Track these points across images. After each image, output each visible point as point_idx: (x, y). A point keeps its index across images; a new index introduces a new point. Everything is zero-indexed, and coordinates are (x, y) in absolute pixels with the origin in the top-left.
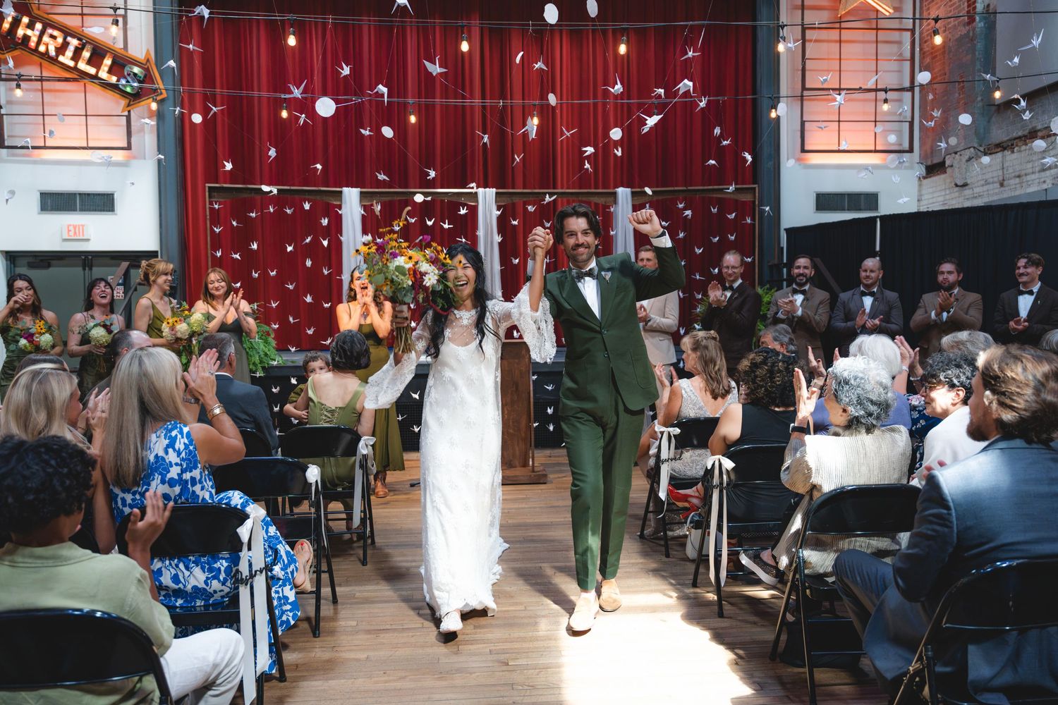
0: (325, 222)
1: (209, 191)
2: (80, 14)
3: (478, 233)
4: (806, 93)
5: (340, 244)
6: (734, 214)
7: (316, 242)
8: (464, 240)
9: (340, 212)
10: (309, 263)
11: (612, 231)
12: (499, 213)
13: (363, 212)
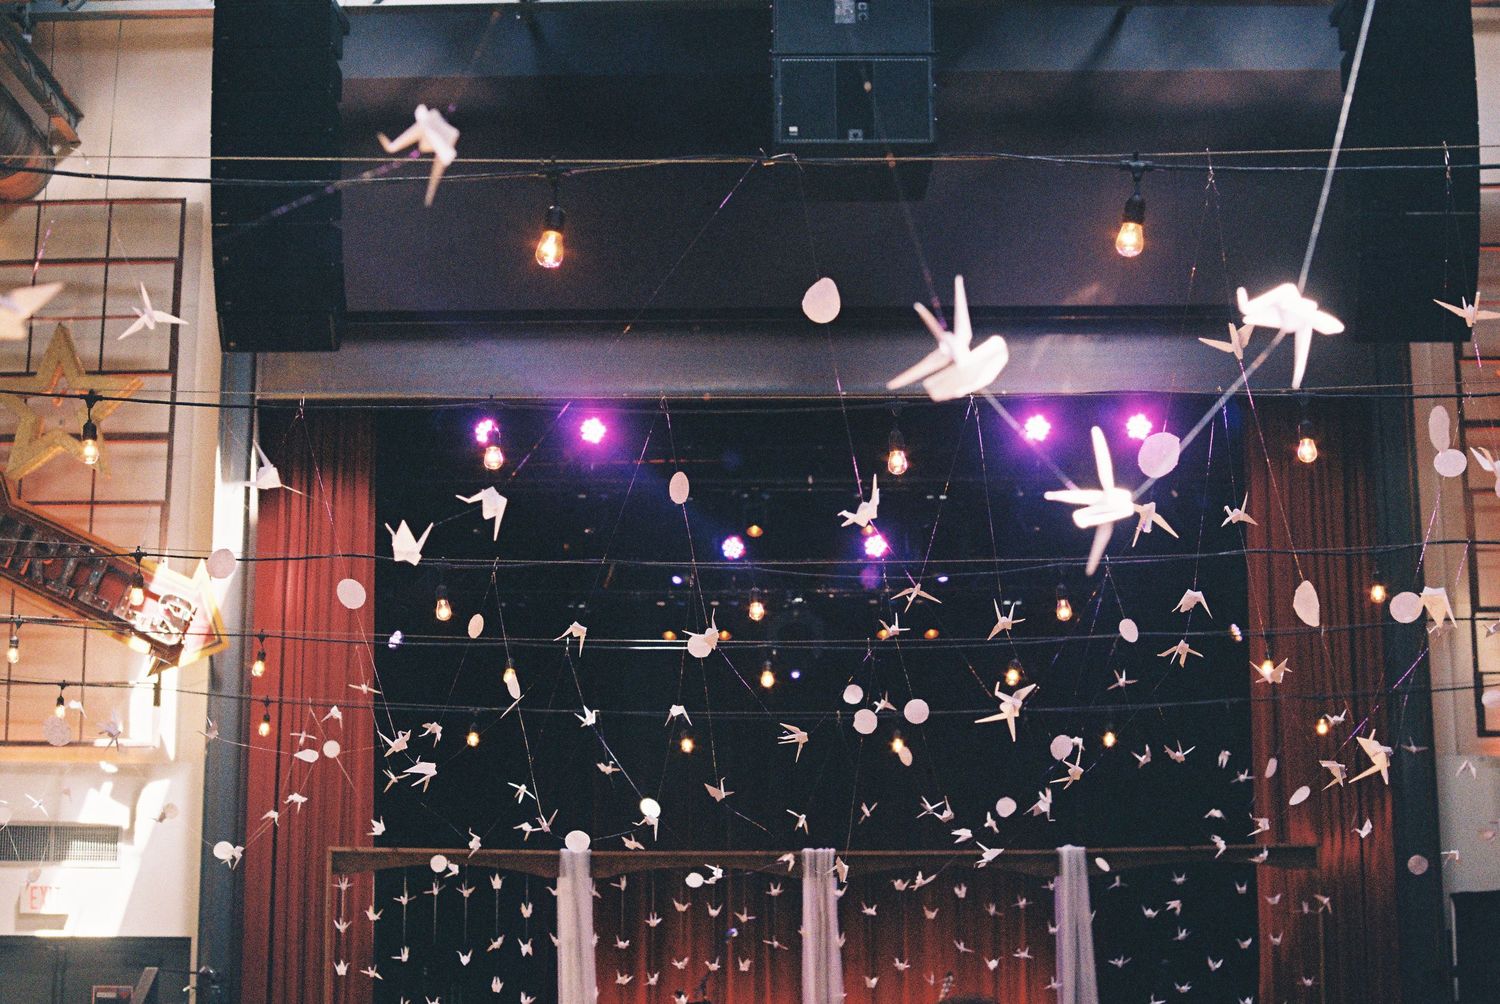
0: (527, 911)
1: (334, 861)
2: (87, 503)
3: (802, 932)
4: (1478, 615)
5: (553, 951)
6: (1278, 897)
7: (511, 947)
8: (776, 944)
9: (554, 893)
10: (497, 986)
11: (1054, 925)
12: (840, 893)
13: (595, 893)
